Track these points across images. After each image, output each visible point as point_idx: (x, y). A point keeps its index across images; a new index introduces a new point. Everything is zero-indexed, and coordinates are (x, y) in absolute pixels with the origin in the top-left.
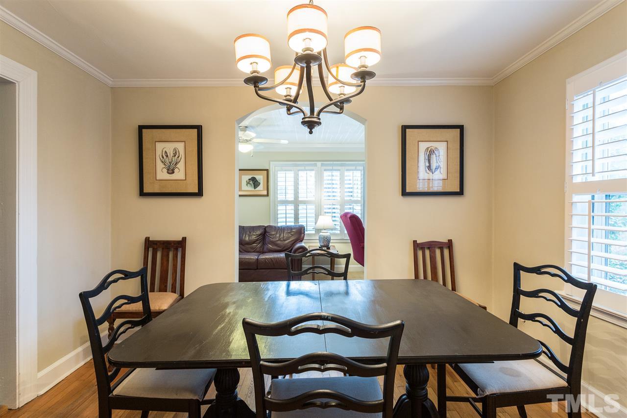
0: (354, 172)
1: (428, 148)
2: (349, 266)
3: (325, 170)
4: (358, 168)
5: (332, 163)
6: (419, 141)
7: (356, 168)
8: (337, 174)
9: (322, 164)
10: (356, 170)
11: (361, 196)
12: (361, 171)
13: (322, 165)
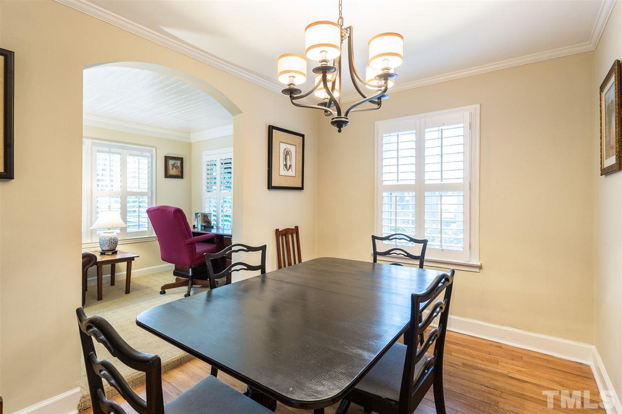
0: (140, 158)
1: (285, 149)
2: (132, 271)
3: (98, 151)
4: (144, 154)
5: (108, 143)
6: (280, 142)
7: (141, 153)
8: (117, 158)
9: (92, 142)
10: (141, 156)
11: (149, 188)
12: (148, 157)
13: (93, 144)
